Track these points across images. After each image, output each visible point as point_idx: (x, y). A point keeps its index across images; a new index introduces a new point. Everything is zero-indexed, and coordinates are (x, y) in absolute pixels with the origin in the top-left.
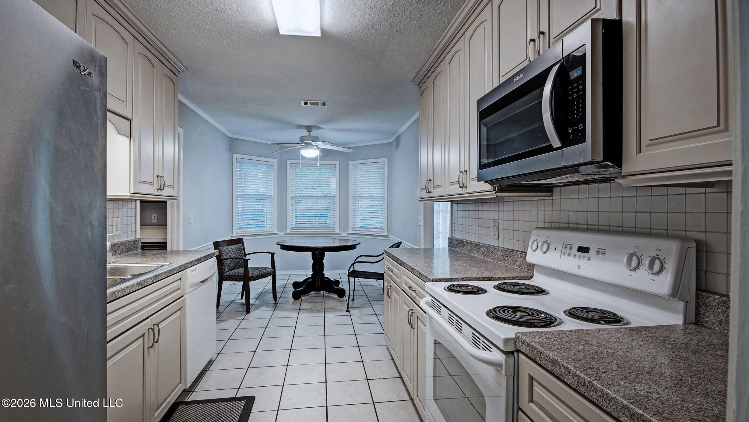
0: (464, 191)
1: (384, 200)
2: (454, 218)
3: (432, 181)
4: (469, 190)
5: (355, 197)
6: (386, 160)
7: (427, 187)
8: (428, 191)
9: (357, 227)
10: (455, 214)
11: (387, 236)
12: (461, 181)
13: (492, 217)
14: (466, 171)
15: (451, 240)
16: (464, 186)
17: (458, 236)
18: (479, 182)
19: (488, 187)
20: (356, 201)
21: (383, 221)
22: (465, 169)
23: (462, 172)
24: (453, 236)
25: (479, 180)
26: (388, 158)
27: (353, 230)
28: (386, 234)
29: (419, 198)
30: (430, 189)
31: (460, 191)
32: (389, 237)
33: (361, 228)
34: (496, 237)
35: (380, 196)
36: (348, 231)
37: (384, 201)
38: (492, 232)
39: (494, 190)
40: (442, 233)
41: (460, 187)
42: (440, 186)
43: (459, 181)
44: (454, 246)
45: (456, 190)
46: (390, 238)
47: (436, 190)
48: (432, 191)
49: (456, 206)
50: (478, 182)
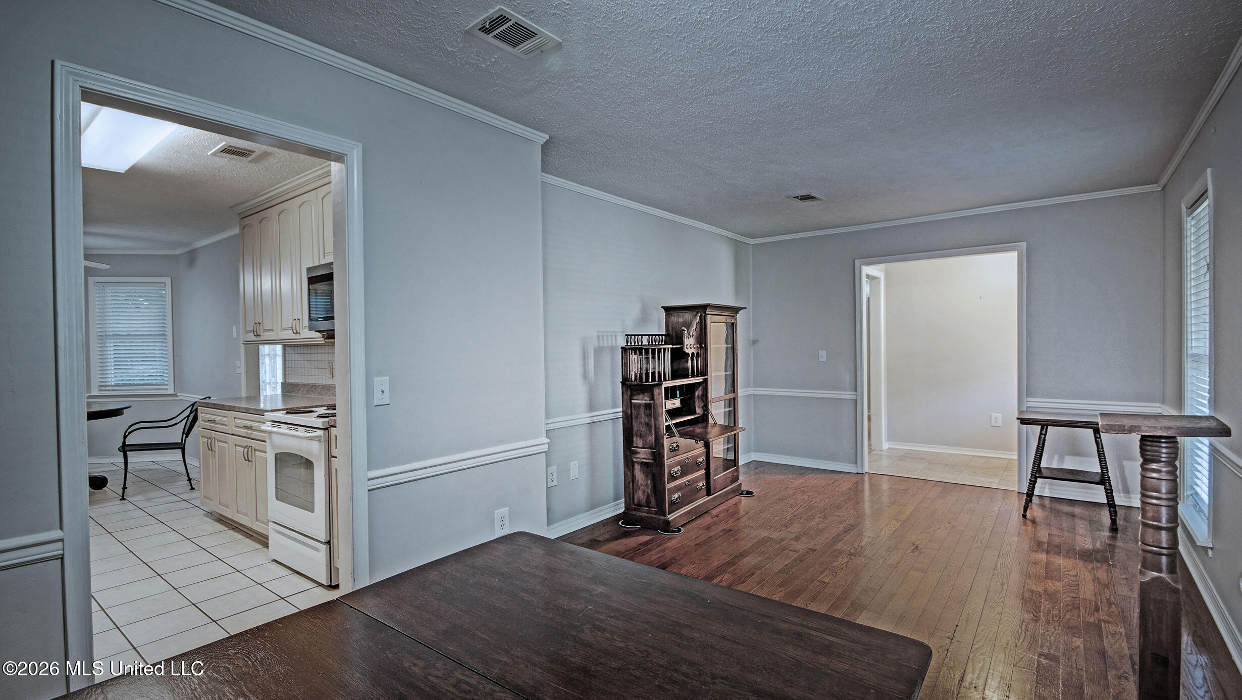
0: (298, 336)
1: (165, 341)
2: (287, 362)
3: (261, 325)
4: (302, 336)
5: (103, 337)
6: (168, 280)
7: (255, 329)
8: (256, 334)
9: (109, 386)
10: (288, 357)
11: (175, 395)
12: (294, 328)
13: (327, 359)
14: (299, 319)
15: (284, 385)
16: (297, 333)
17: (291, 380)
18: (310, 332)
19: (318, 335)
20: (106, 343)
21: (163, 372)
22: (299, 318)
23: (295, 320)
24: (287, 381)
25: (310, 329)
26: (171, 278)
27: (101, 390)
28: (171, 392)
29: (244, 341)
30: (259, 331)
31: (294, 336)
32: (177, 396)
33: (116, 385)
34: (331, 376)
35: (157, 335)
36: (91, 393)
37: (166, 343)
38: (327, 372)
39: (323, 337)
40: (270, 383)
41: (294, 333)
42: (271, 330)
43: (292, 327)
44: (288, 392)
45: (289, 335)
46: (180, 398)
47: (266, 334)
48: (262, 334)
49: (289, 350)
50: (309, 330)
